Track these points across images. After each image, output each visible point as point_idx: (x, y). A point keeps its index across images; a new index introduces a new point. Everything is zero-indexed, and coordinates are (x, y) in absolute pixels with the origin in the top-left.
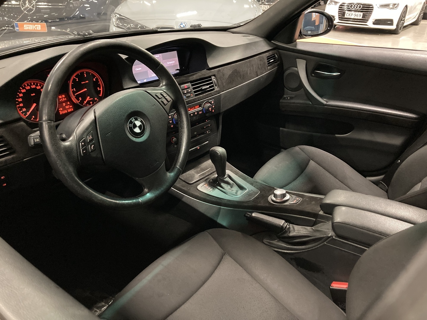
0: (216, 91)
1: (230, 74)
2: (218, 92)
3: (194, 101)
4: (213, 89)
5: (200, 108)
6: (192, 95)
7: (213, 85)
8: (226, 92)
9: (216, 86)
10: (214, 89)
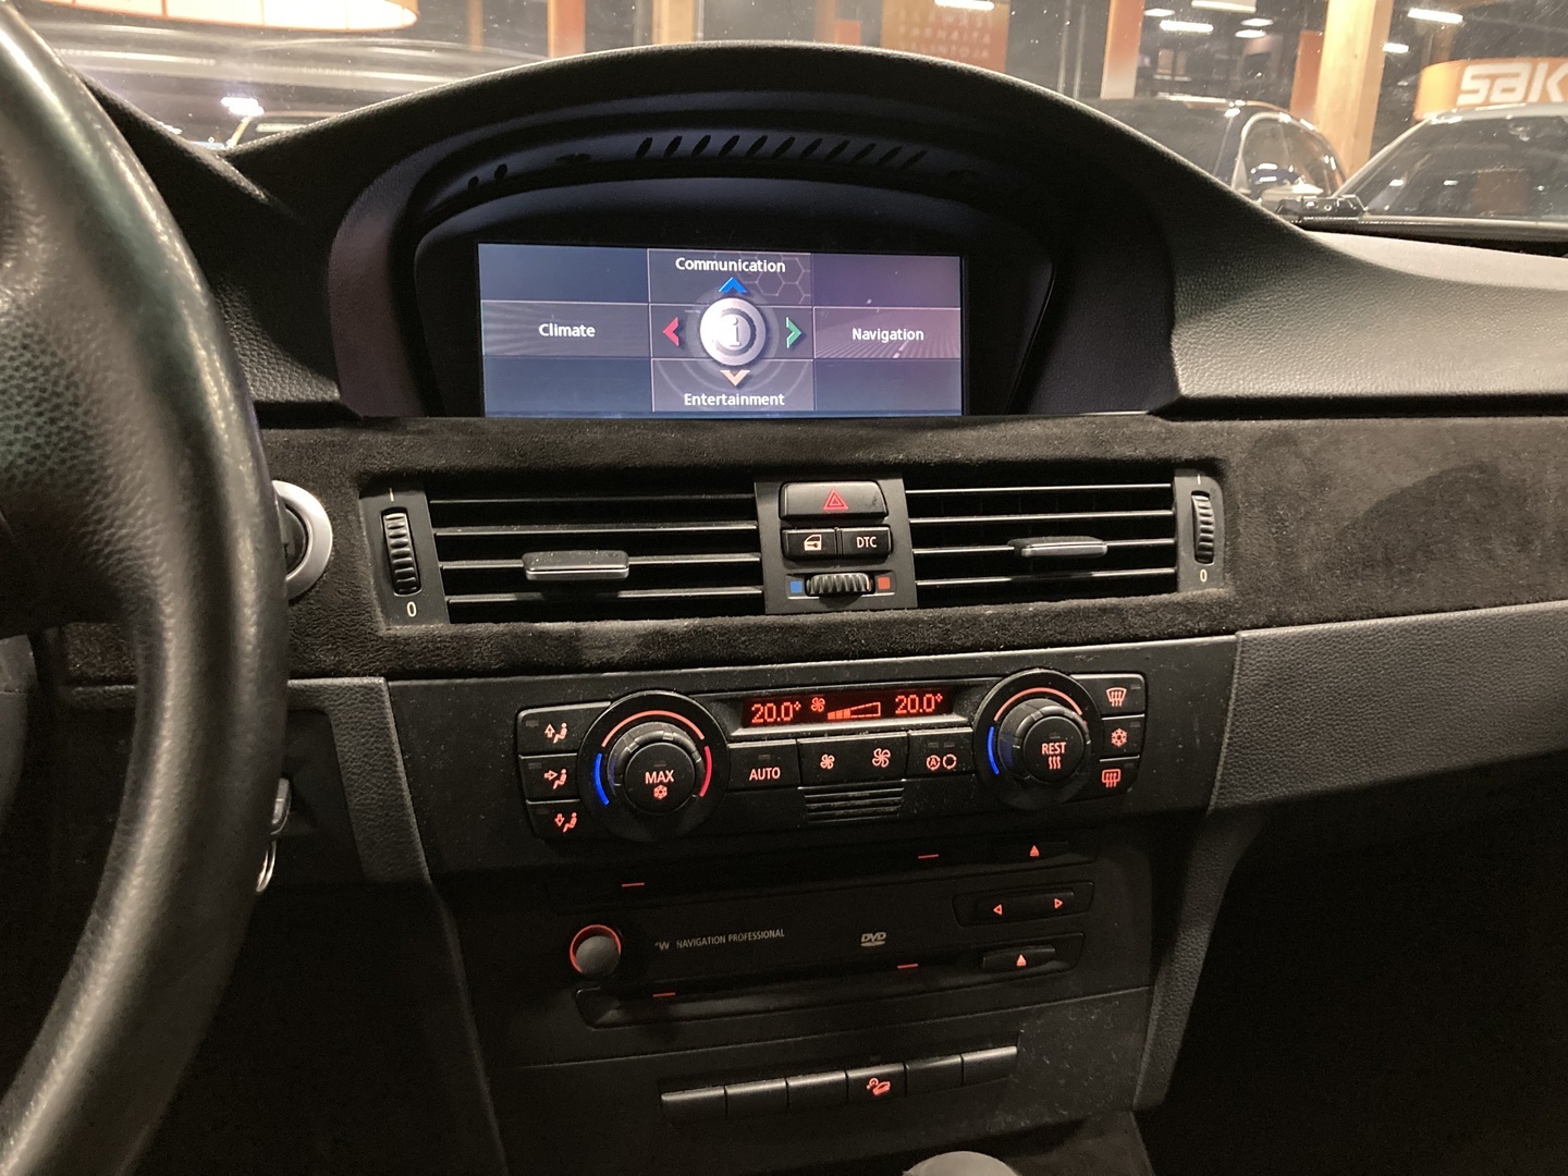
0: (1189, 607)
1: (1403, 492)
2: (1218, 619)
3: (886, 639)
4: (1170, 584)
5: (953, 723)
6: (883, 582)
7: (1173, 549)
8: (1307, 636)
9: (1204, 556)
10: (1174, 577)
